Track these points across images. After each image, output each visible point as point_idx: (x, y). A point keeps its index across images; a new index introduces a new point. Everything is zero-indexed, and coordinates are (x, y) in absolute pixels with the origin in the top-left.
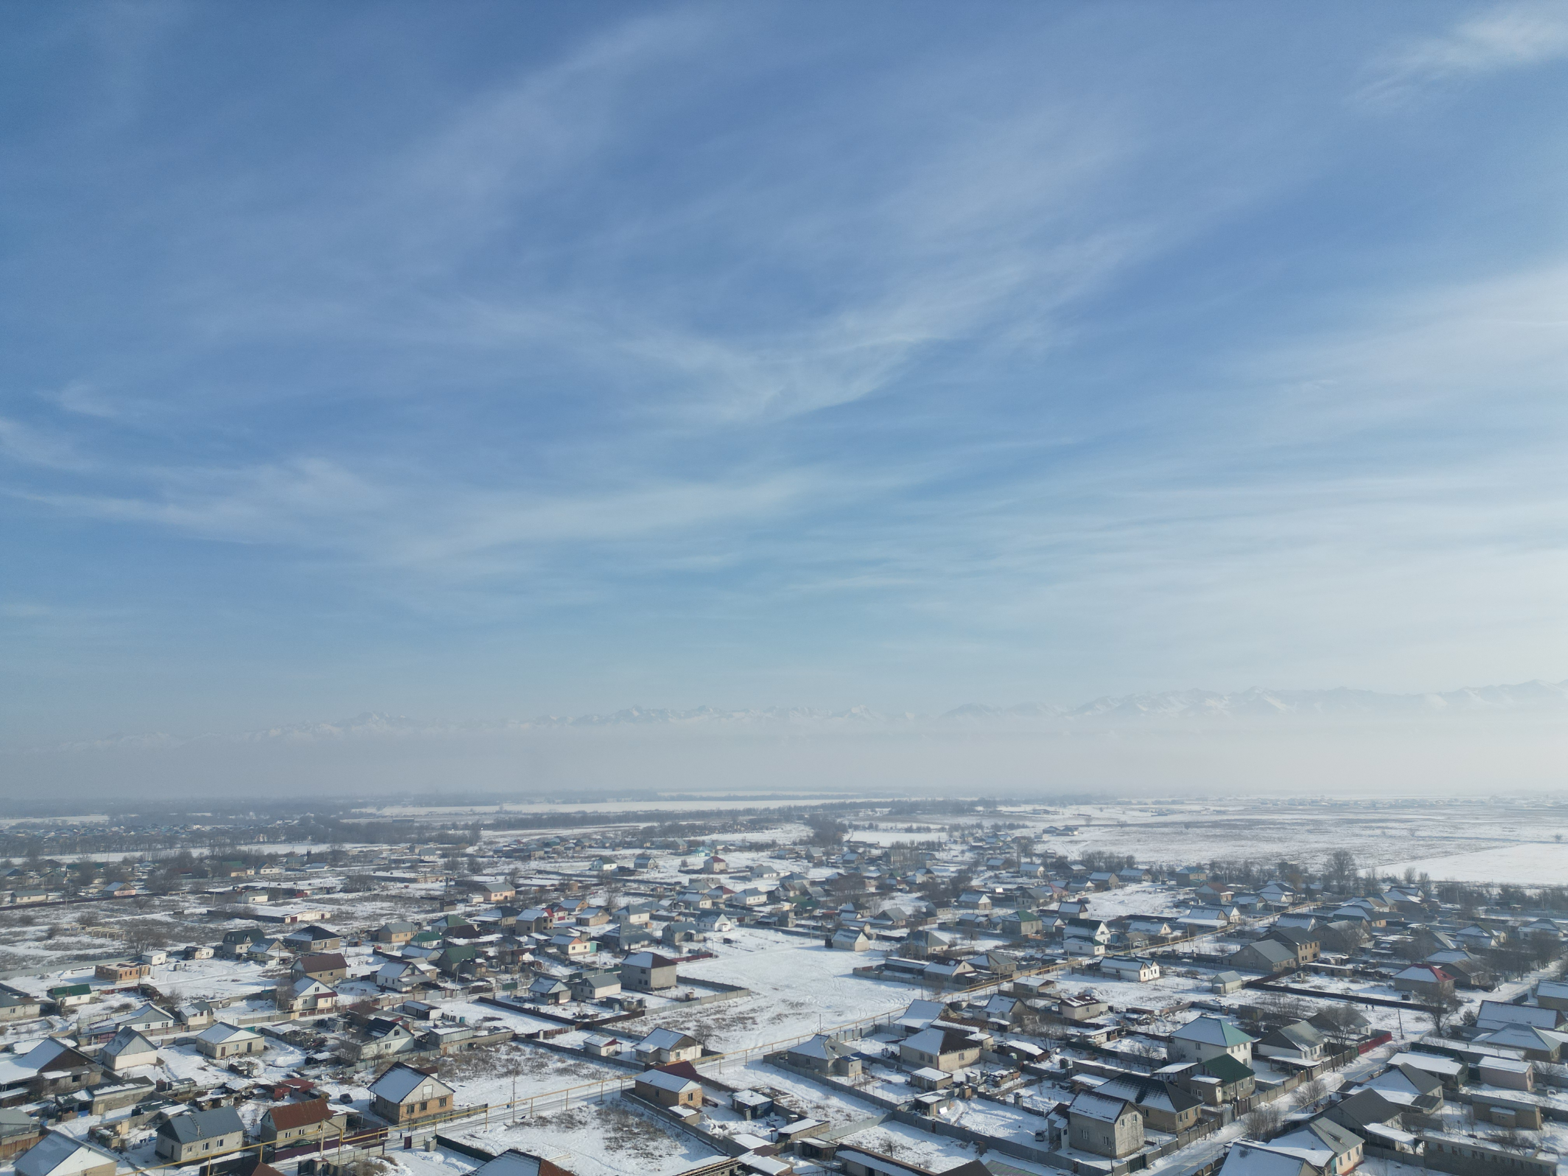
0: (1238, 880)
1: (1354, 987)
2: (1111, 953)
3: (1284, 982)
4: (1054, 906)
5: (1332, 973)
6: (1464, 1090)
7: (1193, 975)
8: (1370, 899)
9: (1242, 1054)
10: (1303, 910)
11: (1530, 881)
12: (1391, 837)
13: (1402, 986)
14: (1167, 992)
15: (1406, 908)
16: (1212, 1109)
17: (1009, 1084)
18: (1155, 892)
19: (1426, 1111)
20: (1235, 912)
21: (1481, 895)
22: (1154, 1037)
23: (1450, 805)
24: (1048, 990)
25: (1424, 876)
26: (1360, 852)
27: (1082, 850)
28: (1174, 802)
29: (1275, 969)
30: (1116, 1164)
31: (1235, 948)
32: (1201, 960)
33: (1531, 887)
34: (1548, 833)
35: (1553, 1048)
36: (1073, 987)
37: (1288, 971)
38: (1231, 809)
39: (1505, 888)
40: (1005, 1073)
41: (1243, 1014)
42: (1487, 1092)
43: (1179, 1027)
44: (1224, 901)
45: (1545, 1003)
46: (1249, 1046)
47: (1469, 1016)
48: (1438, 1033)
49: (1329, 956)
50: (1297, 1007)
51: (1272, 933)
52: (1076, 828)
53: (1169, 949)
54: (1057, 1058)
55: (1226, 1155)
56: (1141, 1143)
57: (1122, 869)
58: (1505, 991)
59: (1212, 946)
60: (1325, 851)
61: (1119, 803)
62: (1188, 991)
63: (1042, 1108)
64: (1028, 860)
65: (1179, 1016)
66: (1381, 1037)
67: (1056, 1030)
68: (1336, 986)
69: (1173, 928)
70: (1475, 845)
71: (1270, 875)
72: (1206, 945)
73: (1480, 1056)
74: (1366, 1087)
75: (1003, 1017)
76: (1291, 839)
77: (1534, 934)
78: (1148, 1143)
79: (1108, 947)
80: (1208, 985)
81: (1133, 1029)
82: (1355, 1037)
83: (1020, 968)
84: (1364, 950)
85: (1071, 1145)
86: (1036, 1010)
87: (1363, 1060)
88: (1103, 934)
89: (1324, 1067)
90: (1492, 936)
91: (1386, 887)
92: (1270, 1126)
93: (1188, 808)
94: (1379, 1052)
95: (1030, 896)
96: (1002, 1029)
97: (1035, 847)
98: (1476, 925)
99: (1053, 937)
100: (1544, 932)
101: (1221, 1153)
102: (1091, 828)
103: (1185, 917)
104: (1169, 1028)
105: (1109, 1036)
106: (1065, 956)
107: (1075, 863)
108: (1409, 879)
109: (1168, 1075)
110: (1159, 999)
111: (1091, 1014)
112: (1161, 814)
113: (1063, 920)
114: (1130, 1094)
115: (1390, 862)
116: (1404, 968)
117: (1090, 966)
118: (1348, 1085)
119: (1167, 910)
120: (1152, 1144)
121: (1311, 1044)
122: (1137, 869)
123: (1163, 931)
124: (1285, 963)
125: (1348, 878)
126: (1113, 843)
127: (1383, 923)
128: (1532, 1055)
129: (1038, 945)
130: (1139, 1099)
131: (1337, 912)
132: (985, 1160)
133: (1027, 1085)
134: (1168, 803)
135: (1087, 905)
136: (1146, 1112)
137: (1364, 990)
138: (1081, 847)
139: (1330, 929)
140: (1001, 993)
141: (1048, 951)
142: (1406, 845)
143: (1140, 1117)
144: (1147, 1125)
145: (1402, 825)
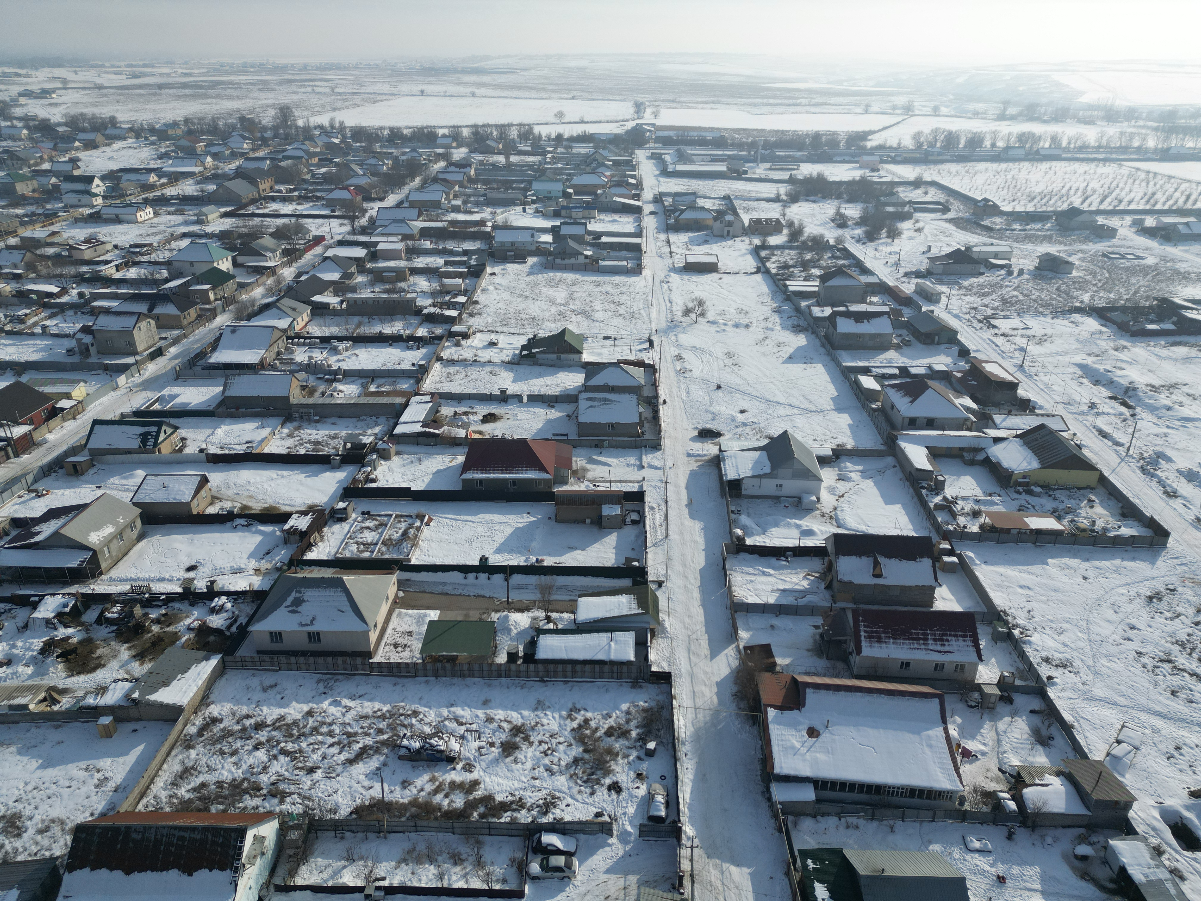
0: (208, 132)
1: (300, 207)
2: (109, 202)
3: (251, 209)
4: (46, 166)
5: (284, 200)
6: (369, 265)
7: (181, 212)
8: (307, 142)
9: (225, 265)
10: (260, 154)
11: (406, 124)
12: (318, 93)
13: (331, 204)
14: (162, 228)
15: (330, 147)
16: (207, 306)
17: (35, 319)
18: (140, 147)
19: (347, 282)
20: (209, 159)
21: (377, 135)
22: (156, 263)
23: (356, 67)
24: (55, 239)
25: (342, 123)
26: (298, 106)
27: (64, 112)
28: (145, 66)
29: (244, 201)
30: (138, 358)
31: (212, 187)
32: (186, 200)
33: (407, 128)
34: (416, 89)
35: (416, 231)
36: (80, 233)
37: (253, 201)
38: (196, 71)
39: (391, 129)
40: (28, 311)
41: (223, 236)
42: (382, 264)
43: (175, 253)
44: (199, 151)
45: (413, 204)
46: (230, 259)
47: (371, 218)
48: (354, 232)
49: (281, 187)
50: (262, 226)
51: (239, 174)
52: (53, 91)
53: (158, 193)
54: (74, 292)
55: (221, 334)
56: (156, 339)
57: (106, 128)
58: (392, 200)
59: (194, 188)
60: (272, 106)
61: (93, 66)
62: (179, 225)
63: (67, 331)
64: (9, 123)
65: (174, 245)
66: (319, 240)
67: (70, 270)
68: (288, 208)
69: (160, 177)
70: (373, 99)
71: (233, 127)
72: (189, 188)
73: (378, 243)
74: (311, 274)
75: (16, 267)
76: (247, 97)
77: (408, 160)
78: (162, 338)
79: (104, 197)
80: (194, 218)
81: (137, 259)
82: (302, 242)
83: (23, 224)
84: (304, 181)
85: (99, 353)
86: (48, 257)
87: (308, 257)
88: (98, 187)
89: (283, 265)
90: (384, 164)
91: (317, 133)
92: (250, 310)
93: (160, 70)
94: (318, 250)
95: (19, 159)
96: (17, 277)
97: (13, 110)
98: (374, 157)
99: (53, 193)
100: (413, 159)
101: (218, 334)
102: (69, 91)
103: (169, 166)
104: (167, 254)
105: (118, 268)
106: (65, 209)
107: (59, 124)
108: (332, 126)
109: (171, 289)
110: (155, 234)
111: (99, 253)
112: (134, 76)
113: (57, 177)
114: (143, 308)
115: (319, 113)
116: (331, 191)
117: (90, 215)
118: (299, 274)
119: (153, 162)
120: (165, 338)
121: (273, 251)
122: (120, 128)
123: (151, 180)
124: (250, 196)
125: (290, 127)
126: (94, 105)
127: (316, 160)
128: (405, 237)
129: (36, 202)
130: (150, 310)
131: (285, 154)
132: (24, 379)
133: (50, 317)
134: (139, 66)
135: (79, 163)
136: (157, 318)
137: (306, 209)
138: (62, 109)
139: (280, 167)
140: (9, 247)
141: (48, 206)
142: (328, 100)
143: (153, 322)
144: (159, 327)
145: (326, 84)
